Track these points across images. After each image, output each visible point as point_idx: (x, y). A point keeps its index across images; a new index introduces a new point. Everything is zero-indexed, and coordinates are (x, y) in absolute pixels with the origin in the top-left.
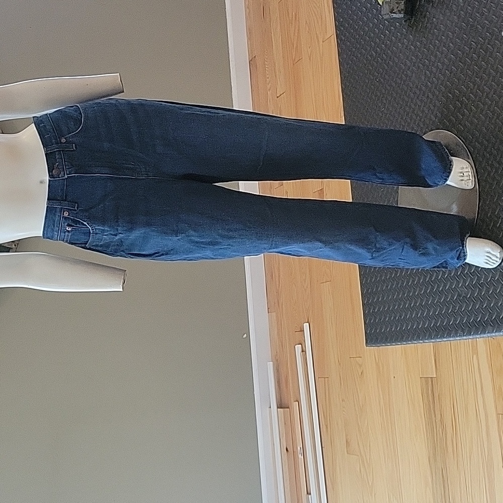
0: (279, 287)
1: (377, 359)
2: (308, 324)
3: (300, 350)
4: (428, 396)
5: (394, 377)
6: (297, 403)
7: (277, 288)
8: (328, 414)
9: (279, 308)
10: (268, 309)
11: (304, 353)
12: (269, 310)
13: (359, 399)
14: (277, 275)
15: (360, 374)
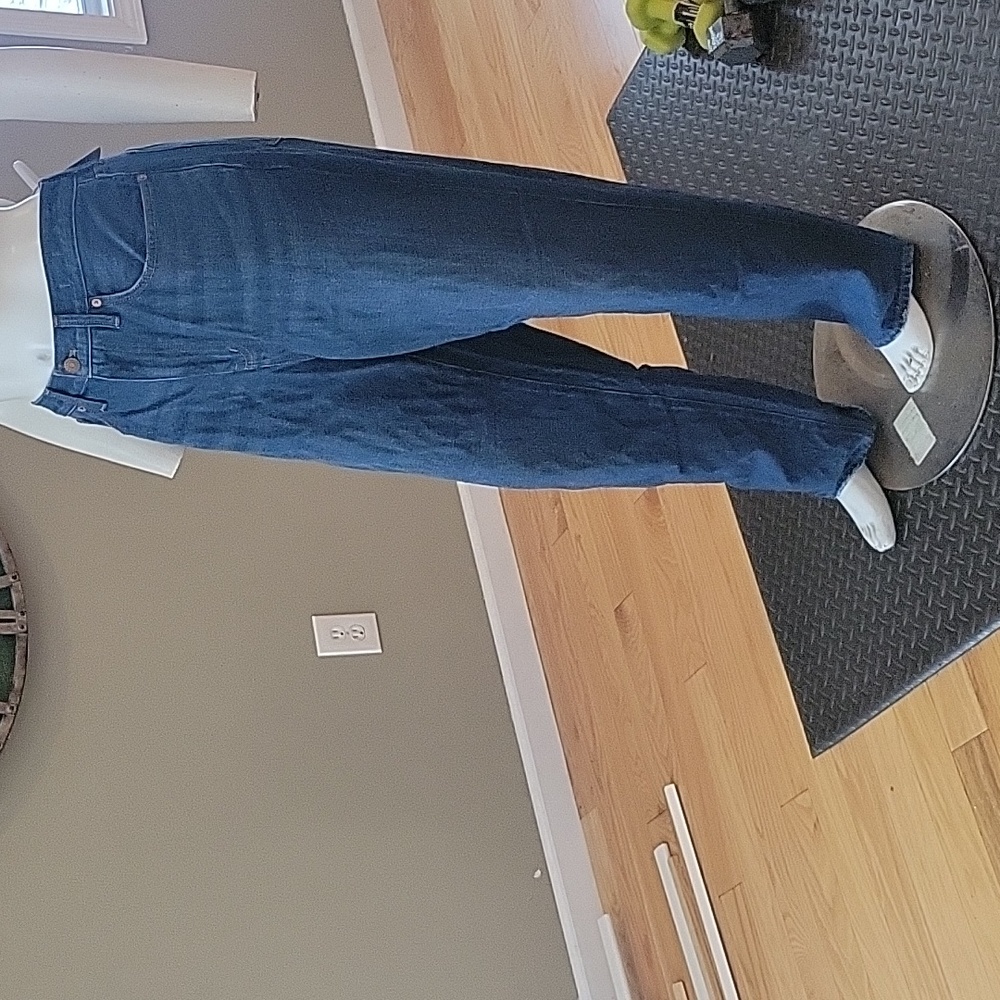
0: (595, 748)
1: (843, 770)
2: (673, 786)
3: (666, 854)
4: (978, 782)
5: (892, 789)
6: (681, 983)
7: (592, 750)
8: (758, 972)
9: (603, 792)
10: (579, 808)
11: (676, 857)
12: (582, 810)
13: (821, 890)
14: (586, 723)
15: (812, 828)
